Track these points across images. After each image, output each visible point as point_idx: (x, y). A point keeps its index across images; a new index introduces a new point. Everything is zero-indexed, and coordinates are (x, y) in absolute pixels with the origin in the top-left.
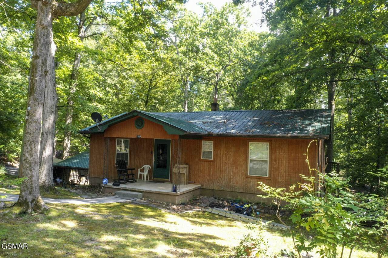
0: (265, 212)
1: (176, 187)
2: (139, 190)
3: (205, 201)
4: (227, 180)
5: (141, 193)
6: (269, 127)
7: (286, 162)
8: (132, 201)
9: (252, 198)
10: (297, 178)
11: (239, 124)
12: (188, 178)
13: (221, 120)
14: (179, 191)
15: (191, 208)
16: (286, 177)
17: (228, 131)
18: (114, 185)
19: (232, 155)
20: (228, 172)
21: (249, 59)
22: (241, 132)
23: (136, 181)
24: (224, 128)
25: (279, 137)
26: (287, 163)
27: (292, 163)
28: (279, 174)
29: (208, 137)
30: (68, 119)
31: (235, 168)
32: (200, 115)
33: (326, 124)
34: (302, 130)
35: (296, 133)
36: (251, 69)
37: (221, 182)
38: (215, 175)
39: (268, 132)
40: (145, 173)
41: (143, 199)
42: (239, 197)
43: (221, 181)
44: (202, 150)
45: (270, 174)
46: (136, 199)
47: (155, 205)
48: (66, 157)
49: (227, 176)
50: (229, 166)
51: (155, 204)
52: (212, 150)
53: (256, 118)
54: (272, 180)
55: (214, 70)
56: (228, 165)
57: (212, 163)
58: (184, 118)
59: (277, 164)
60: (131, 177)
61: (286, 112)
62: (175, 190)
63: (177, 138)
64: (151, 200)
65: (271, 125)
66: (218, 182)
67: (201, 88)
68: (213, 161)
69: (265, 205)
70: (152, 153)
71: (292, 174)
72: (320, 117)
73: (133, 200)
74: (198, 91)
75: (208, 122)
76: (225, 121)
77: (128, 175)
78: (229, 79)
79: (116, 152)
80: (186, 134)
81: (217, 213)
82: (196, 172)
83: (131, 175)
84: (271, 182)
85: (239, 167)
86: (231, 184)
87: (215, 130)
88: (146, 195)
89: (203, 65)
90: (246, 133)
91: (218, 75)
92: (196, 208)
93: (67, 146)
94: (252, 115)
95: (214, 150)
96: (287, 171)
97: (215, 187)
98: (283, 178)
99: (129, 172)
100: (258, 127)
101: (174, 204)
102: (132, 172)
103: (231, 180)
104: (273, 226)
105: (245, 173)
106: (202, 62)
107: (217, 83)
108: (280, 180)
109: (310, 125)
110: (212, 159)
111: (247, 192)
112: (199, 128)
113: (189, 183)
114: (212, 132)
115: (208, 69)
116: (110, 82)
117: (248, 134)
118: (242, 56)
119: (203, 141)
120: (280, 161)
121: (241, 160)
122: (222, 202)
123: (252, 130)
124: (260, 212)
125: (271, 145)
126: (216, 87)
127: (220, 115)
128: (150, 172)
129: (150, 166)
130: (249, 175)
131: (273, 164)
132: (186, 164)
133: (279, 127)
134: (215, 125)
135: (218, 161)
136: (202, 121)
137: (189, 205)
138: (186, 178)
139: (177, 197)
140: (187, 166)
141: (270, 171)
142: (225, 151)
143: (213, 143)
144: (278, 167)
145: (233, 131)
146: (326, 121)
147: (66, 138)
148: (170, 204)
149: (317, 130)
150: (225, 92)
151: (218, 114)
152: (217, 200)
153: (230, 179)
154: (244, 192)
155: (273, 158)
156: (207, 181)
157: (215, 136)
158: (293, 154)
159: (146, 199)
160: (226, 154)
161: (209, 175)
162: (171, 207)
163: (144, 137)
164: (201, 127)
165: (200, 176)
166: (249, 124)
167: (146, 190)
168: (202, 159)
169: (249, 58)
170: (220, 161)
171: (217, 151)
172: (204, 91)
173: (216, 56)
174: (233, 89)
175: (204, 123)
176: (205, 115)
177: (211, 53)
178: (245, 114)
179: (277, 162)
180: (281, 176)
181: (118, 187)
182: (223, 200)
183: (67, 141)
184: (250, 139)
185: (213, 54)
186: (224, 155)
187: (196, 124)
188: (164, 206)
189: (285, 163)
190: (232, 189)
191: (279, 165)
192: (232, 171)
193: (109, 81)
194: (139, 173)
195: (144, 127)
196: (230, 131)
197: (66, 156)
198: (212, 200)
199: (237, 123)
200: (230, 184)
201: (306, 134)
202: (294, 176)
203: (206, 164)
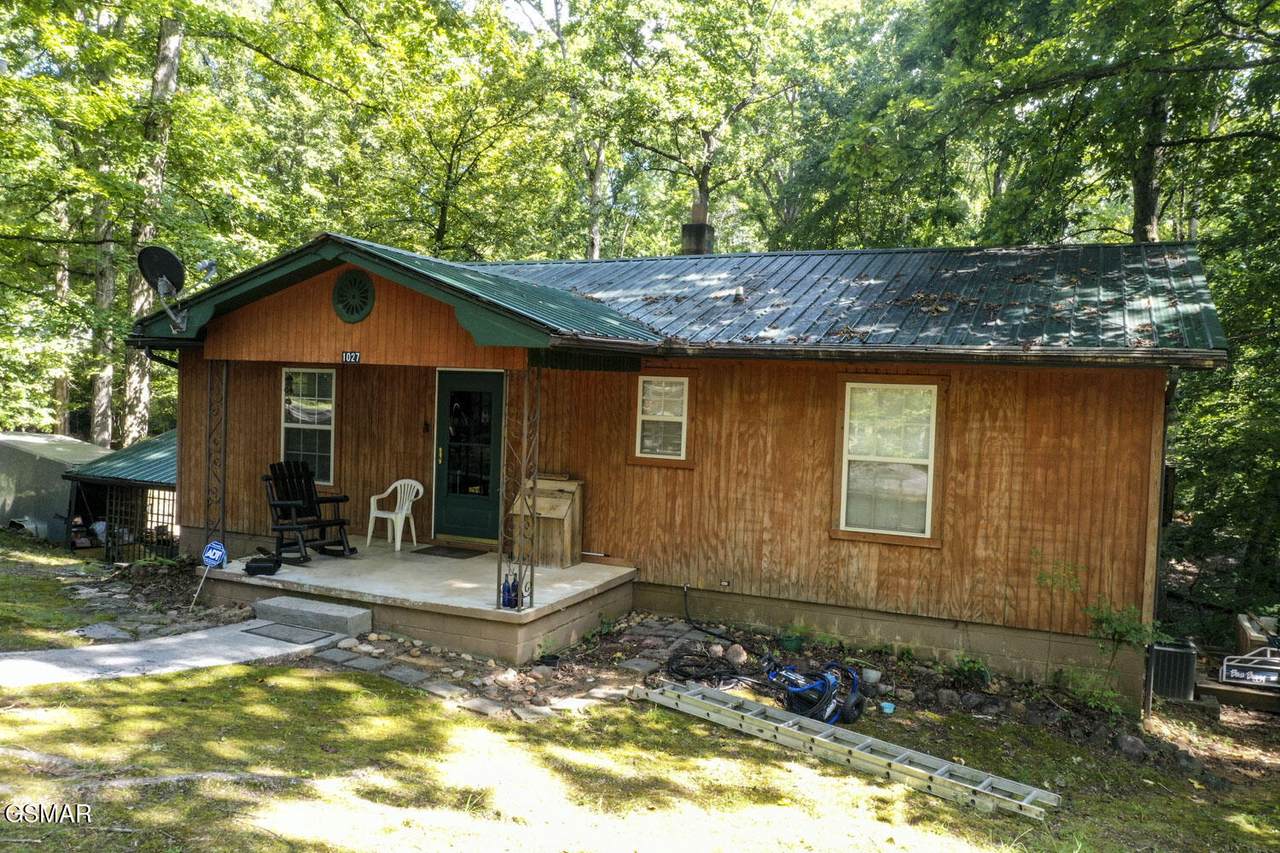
0: (917, 696)
1: (516, 587)
2: (354, 597)
3: (648, 641)
4: (745, 547)
5: (361, 611)
6: (937, 318)
7: (1012, 473)
8: (319, 650)
9: (856, 630)
10: (1060, 547)
11: (801, 306)
12: (578, 539)
13: (722, 288)
14: (531, 606)
15: (583, 681)
16: (1012, 541)
17: (752, 335)
18: (251, 570)
19: (769, 439)
20: (749, 512)
21: (827, 77)
22: (813, 338)
23: (353, 551)
24: (737, 320)
25: (987, 360)
26: (1018, 479)
27: (1039, 478)
28: (976, 526)
29: (667, 358)
30: (137, 296)
31: (781, 495)
32: (632, 273)
33: (1193, 300)
34: (1090, 328)
35: (1066, 342)
36: (832, 113)
37: (722, 557)
38: (695, 525)
39: (931, 337)
40: (398, 518)
41: (373, 637)
42: (799, 624)
43: (721, 553)
44: (640, 418)
45: (939, 525)
46: (337, 636)
47: (420, 669)
48: (134, 439)
49: (746, 530)
50: (754, 487)
51: (423, 662)
52: (684, 420)
53: (872, 282)
54: (946, 551)
55: (695, 115)
56: (750, 483)
57: (680, 472)
58: (570, 283)
59: (972, 479)
60: (332, 532)
61: (996, 254)
62: (511, 596)
63: (520, 364)
64: (408, 644)
65: (944, 309)
66: (709, 558)
67: (650, 196)
68: (688, 467)
69: (913, 660)
70: (427, 428)
71: (1038, 526)
72: (1154, 273)
73: (322, 643)
74: (643, 205)
75: (665, 298)
76: (741, 290)
77: (322, 526)
78: (751, 155)
79: (284, 425)
80: (558, 342)
81: (702, 714)
82: (612, 514)
83: (330, 524)
84: (943, 561)
85: (799, 494)
86: (764, 565)
87: (696, 328)
88: (386, 617)
89: (655, 97)
90: (833, 344)
91: (711, 137)
92: (606, 682)
93: (138, 399)
94: (855, 270)
95: (692, 419)
96: (1015, 513)
97: (694, 575)
98: (998, 543)
99: (326, 512)
100: (885, 314)
101: (507, 663)
102: (337, 511)
103: (766, 550)
104: (975, 792)
105: (825, 519)
106: (652, 87)
107: (706, 169)
108: (981, 553)
109: (1118, 305)
110: (683, 457)
111: (832, 601)
112: (625, 321)
113: (584, 559)
114: (681, 337)
115: (672, 114)
116: (316, 165)
117: (846, 347)
118: (801, 65)
119: (641, 379)
120: (986, 470)
121: (809, 462)
122: (726, 649)
123: (863, 329)
124: (896, 700)
125: (944, 398)
126: (702, 185)
127: (719, 269)
128: (419, 507)
129: (423, 483)
130: (843, 527)
131: (954, 479)
132: (572, 478)
133: (981, 317)
134: (695, 311)
135: (709, 466)
136: (643, 292)
137: (578, 663)
138: (567, 537)
139: (521, 633)
140: (572, 486)
141: (940, 511)
142: (740, 422)
143: (686, 388)
144: (976, 495)
145: (777, 335)
146: (1190, 289)
147: (133, 368)
148: (491, 663)
149: (1160, 328)
150: (733, 205)
151: (709, 266)
152: (700, 637)
153: (761, 543)
154: (822, 599)
155: (954, 452)
156: (659, 554)
157: (694, 356)
158: (1044, 439)
159: (384, 637)
160: (741, 435)
161: (669, 527)
162: (489, 681)
163: (372, 361)
164: (634, 316)
165: (630, 530)
166: (844, 302)
167: (386, 598)
168: (638, 454)
169: (824, 74)
170: (717, 464)
171: (704, 424)
172: (662, 205)
173: (703, 64)
174: (763, 196)
175: (650, 301)
176: (658, 272)
177: (683, 51)
178: (824, 266)
179: (972, 471)
180: (986, 537)
181: (265, 583)
182: (728, 638)
183: (135, 378)
184: (851, 367)
185: (694, 56)
186: (735, 441)
187: (614, 307)
188: (460, 674)
189: (1005, 477)
190: (766, 586)
191: (977, 486)
192: (768, 509)
193: (311, 159)
194: (374, 513)
195: (374, 314)
196: (762, 334)
197: (137, 435)
198: (683, 634)
199: (792, 300)
200: (759, 564)
201: (1114, 344)
202: (1048, 535)
203: (656, 476)
